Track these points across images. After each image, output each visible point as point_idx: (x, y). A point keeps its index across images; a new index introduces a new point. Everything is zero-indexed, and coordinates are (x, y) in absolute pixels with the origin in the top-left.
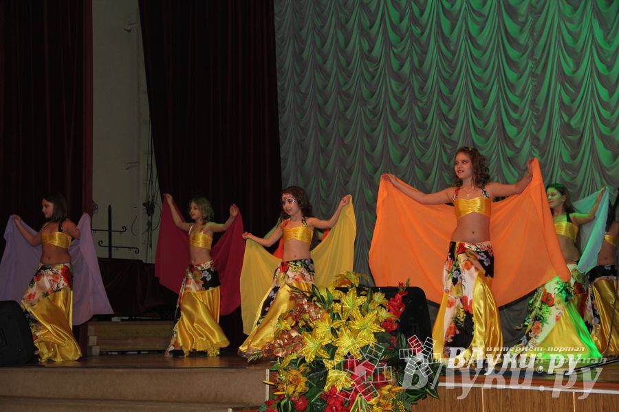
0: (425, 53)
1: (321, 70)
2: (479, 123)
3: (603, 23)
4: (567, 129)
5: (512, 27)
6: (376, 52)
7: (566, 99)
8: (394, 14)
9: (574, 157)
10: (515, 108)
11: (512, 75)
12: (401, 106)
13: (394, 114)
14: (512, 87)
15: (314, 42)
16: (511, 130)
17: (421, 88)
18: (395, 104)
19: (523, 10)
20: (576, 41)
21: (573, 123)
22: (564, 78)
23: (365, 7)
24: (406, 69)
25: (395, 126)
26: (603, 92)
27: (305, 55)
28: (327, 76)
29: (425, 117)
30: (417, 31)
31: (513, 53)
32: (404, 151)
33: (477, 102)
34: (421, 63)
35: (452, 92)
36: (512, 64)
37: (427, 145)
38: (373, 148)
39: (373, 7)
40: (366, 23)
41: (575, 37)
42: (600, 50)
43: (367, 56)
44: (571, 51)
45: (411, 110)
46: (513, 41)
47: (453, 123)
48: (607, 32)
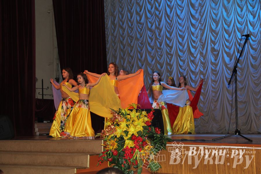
0: (161, 21)
1: (122, 27)
2: (181, 47)
3: (226, 10)
4: (213, 50)
5: (193, 12)
6: (142, 20)
7: (213, 39)
8: (149, 7)
9: (216, 60)
10: (194, 42)
11: (193, 30)
12: (152, 41)
13: (149, 44)
14: (193, 34)
15: (119, 17)
16: (193, 50)
17: (159, 34)
18: (149, 40)
19: (197, 5)
20: (216, 16)
21: (216, 47)
22: (212, 31)
23: (138, 4)
24: (154, 27)
25: (149, 49)
26: (227, 36)
27: (116, 22)
28: (124, 30)
29: (161, 45)
30: (157, 13)
31: (193, 21)
32: (153, 58)
33: (180, 40)
34: (159, 25)
35: (171, 36)
36: (193, 25)
37: (162, 56)
38: (141, 57)
39: (141, 4)
40: (138, 10)
41: (216, 15)
42: (225, 20)
43: (139, 22)
44: (214, 21)
45: (155, 43)
46: (193, 16)
47: (171, 48)
48: (228, 13)
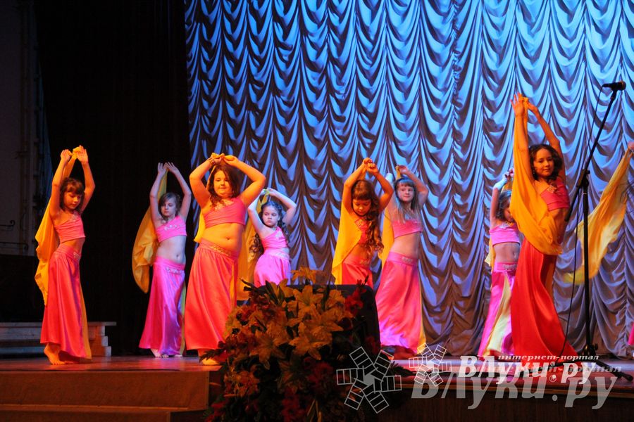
0: (343, 42)
2: (400, 118)
3: (527, 17)
4: (489, 126)
5: (435, 18)
6: (291, 39)
7: (490, 94)
9: (496, 154)
10: (437, 102)
11: (434, 69)
12: (317, 97)
13: (310, 105)
14: (434, 80)
16: (433, 125)
17: (340, 77)
18: (311, 95)
20: (500, 33)
21: (496, 119)
22: (487, 72)
25: (311, 120)
26: (527, 88)
27: (214, 41)
29: (343, 110)
30: (334, 19)
31: (436, 46)
32: (320, 145)
33: (399, 96)
34: (339, 53)
35: (371, 83)
36: (434, 56)
37: (345, 139)
38: (287, 140)
41: (499, 29)
42: (524, 44)
43: (281, 43)
44: (494, 45)
45: (328, 102)
46: (435, 32)
47: (373, 117)
48: (531, 25)
